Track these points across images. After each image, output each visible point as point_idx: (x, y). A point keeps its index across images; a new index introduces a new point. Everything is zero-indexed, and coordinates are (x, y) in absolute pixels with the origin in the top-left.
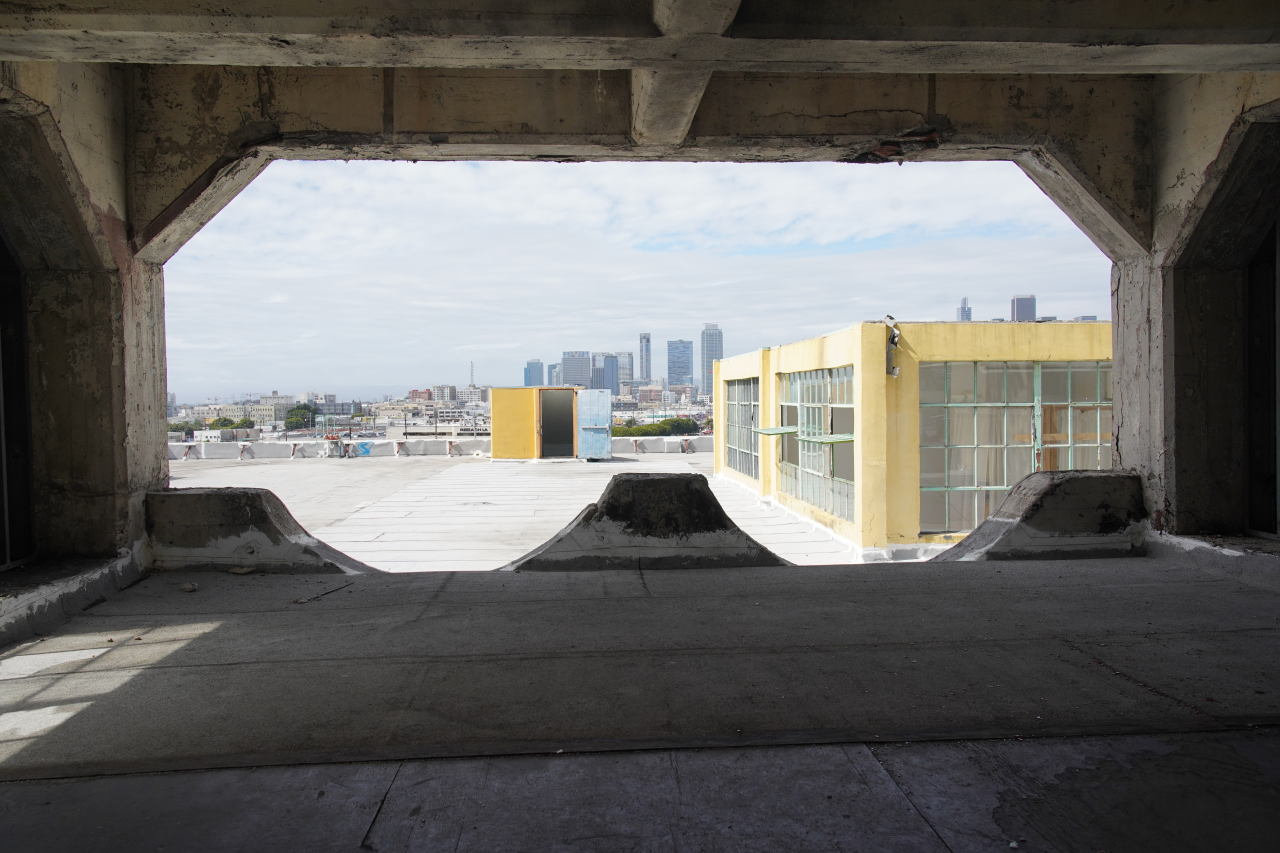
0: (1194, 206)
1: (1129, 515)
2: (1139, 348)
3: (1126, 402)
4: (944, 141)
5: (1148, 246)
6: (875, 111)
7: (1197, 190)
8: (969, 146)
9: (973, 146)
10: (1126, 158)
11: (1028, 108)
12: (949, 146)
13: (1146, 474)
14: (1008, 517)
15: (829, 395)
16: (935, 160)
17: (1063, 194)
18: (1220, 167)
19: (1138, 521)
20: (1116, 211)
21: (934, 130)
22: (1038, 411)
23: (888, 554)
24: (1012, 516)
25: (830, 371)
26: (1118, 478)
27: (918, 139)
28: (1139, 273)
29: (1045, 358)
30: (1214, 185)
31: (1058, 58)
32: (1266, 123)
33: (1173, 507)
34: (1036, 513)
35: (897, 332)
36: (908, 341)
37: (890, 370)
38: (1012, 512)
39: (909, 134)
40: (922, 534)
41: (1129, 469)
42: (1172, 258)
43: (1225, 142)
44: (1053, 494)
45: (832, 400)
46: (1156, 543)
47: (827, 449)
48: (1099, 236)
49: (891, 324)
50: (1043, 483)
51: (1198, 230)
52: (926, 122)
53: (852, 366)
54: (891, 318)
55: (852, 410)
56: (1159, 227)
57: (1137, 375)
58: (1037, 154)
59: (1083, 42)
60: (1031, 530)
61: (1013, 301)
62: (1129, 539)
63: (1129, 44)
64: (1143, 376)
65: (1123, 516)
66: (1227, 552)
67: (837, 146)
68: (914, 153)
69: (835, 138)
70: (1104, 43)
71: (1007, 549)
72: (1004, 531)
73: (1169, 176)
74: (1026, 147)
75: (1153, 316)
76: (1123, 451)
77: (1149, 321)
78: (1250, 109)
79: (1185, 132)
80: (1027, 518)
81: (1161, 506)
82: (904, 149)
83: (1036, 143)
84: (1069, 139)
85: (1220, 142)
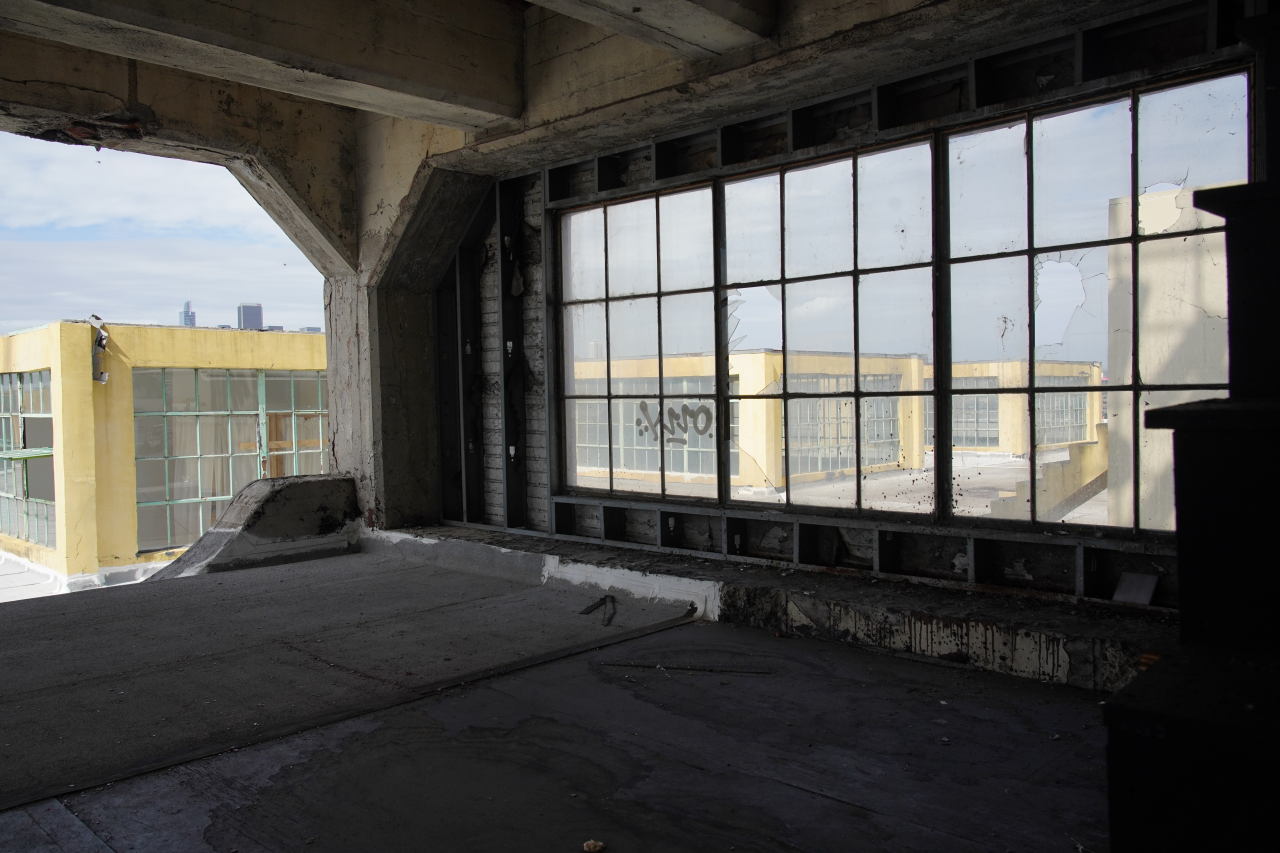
0: (392, 234)
1: (346, 515)
2: (350, 359)
3: (340, 410)
4: (148, 134)
5: (356, 266)
6: (63, 85)
7: (394, 220)
8: (177, 143)
9: (181, 144)
10: (333, 181)
11: (239, 116)
12: (154, 139)
13: (359, 476)
14: (230, 527)
15: (20, 404)
16: (138, 152)
17: (276, 207)
18: (411, 202)
19: (353, 520)
20: (325, 228)
21: (134, 120)
22: (263, 419)
23: (101, 580)
24: (234, 526)
25: (21, 375)
26: (334, 480)
27: (118, 125)
28: (348, 290)
29: (269, 367)
30: (407, 218)
31: (263, 72)
32: (444, 170)
33: (382, 506)
34: (257, 521)
35: (104, 334)
36: (119, 344)
37: (97, 376)
38: (233, 521)
39: (107, 119)
40: (140, 553)
41: (344, 472)
42: (376, 278)
43: (414, 181)
44: (273, 500)
45: (25, 409)
46: (368, 539)
47: (19, 466)
48: (311, 252)
49: (97, 325)
50: (264, 490)
51: (395, 257)
52: (128, 110)
53: (49, 370)
54: (98, 318)
55: (51, 419)
56: (364, 249)
57: (349, 385)
58: (250, 164)
59: (286, 63)
60: (253, 538)
61: (239, 308)
62: (345, 537)
63: (329, 75)
64: (354, 385)
65: (340, 516)
66: (426, 541)
67: (14, 116)
68: (114, 140)
69: (11, 106)
70: (306, 69)
71: (230, 560)
72: (226, 541)
73: (371, 204)
74: (239, 155)
75: (361, 330)
76: (339, 455)
77: (358, 335)
78: (433, 156)
79: (382, 166)
80: (249, 526)
81: (372, 505)
82: (101, 133)
83: (248, 152)
84: (279, 154)
85: (411, 180)
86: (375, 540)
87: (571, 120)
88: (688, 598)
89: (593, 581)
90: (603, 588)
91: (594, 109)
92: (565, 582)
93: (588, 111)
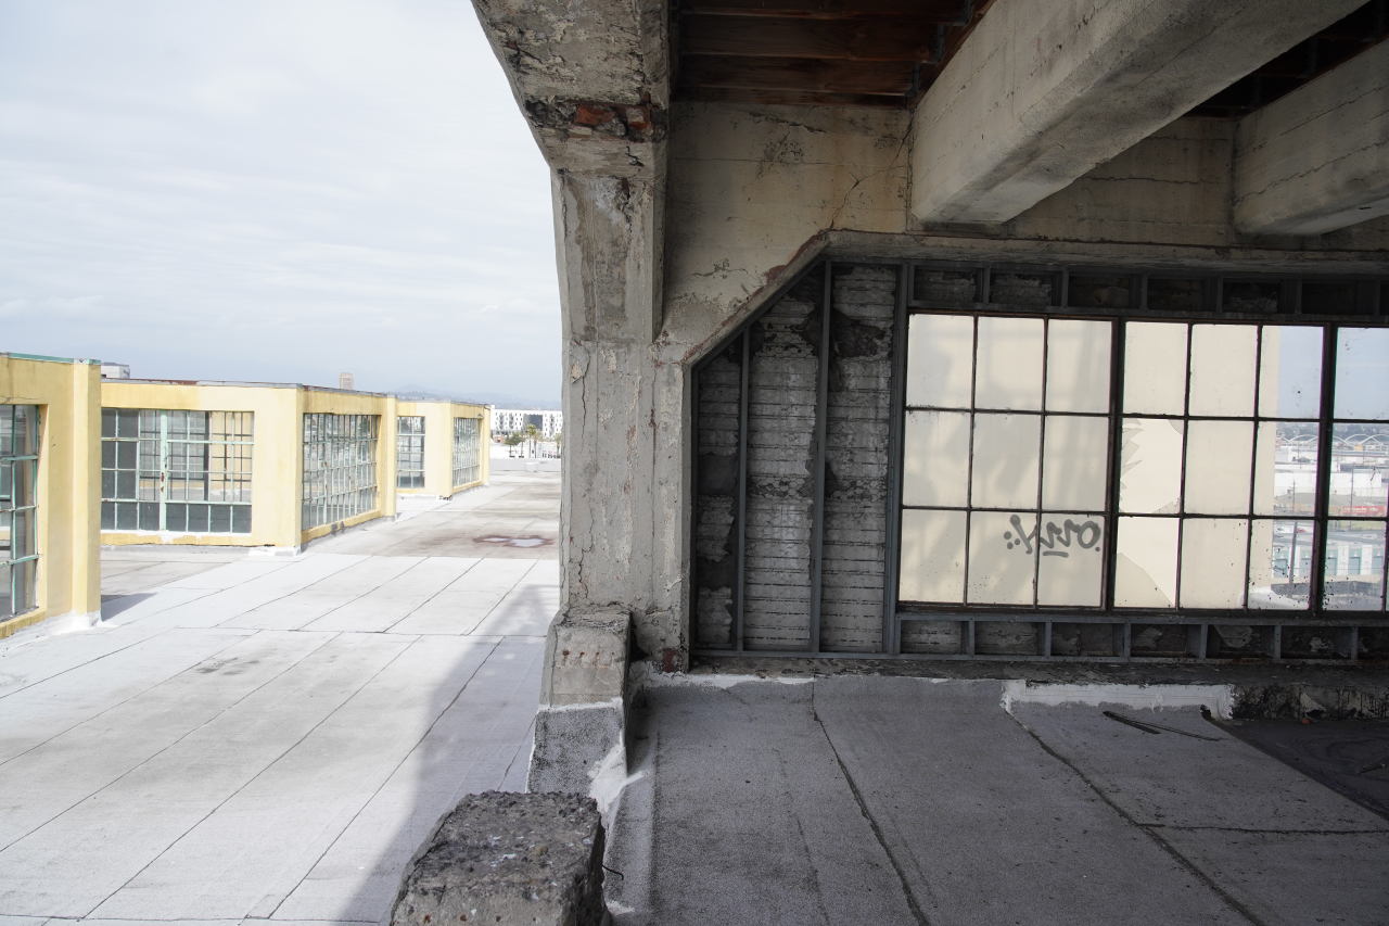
0: (742, 306)
2: (631, 455)
5: (657, 334)
7: (752, 291)
13: (644, 608)
18: (787, 273)
28: (632, 364)
30: (772, 291)
33: (687, 643)
42: (697, 356)
43: (800, 251)
46: (662, 688)
51: (731, 333)
56: (676, 315)
57: (626, 488)
64: (640, 489)
73: (699, 261)
75: (661, 419)
76: (593, 579)
77: (653, 423)
78: (838, 229)
79: (729, 219)
81: (674, 641)
85: (796, 248)
86: (678, 688)
87: (1077, 244)
88: (1199, 703)
89: (1076, 700)
90: (1092, 704)
91: (1111, 242)
92: (1038, 705)
93: (1103, 241)
